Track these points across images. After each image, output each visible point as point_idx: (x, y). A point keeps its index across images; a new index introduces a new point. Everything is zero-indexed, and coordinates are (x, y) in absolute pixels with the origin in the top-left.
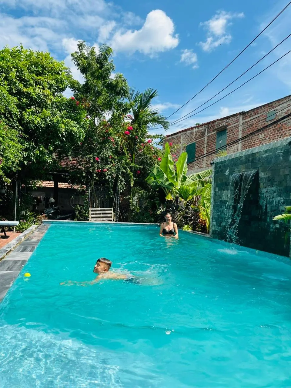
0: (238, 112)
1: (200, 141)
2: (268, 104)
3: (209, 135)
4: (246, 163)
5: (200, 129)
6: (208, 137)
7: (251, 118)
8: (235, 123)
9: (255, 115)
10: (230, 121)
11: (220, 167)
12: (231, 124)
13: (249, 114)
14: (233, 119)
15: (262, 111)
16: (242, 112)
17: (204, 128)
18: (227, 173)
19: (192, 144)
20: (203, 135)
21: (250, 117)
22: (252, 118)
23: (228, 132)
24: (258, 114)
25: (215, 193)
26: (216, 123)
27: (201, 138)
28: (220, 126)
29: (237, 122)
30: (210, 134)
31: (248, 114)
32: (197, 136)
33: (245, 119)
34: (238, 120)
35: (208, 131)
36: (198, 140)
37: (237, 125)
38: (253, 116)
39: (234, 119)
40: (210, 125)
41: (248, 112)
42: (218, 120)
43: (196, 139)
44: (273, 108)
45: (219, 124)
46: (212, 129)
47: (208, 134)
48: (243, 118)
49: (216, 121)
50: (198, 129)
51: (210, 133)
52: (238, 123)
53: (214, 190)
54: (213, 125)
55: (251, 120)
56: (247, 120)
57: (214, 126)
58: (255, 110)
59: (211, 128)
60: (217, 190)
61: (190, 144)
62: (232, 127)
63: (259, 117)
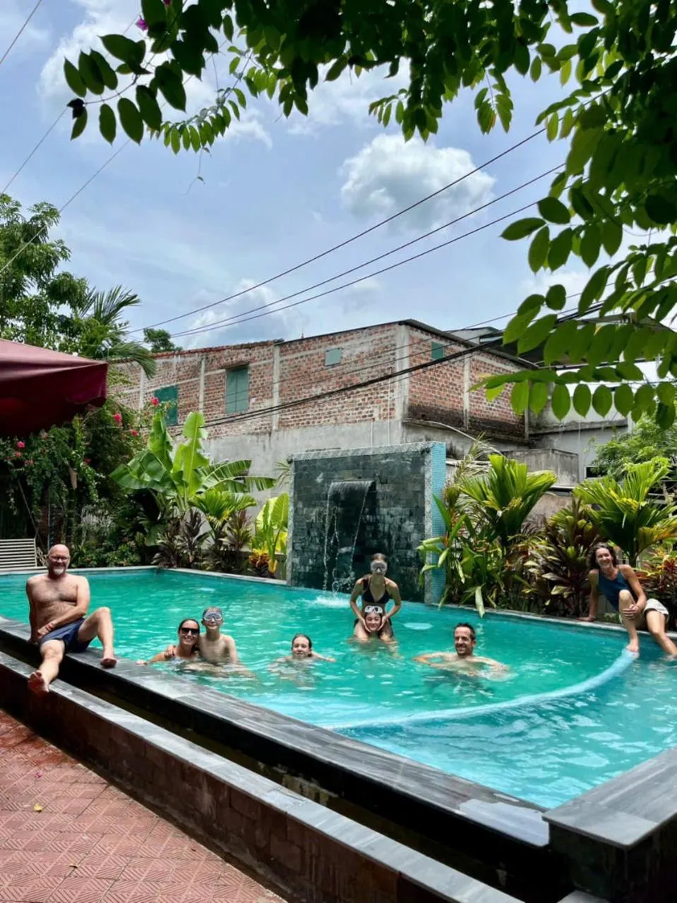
0: (272, 339)
1: (188, 383)
2: (327, 335)
3: (209, 373)
4: (354, 468)
5: (189, 359)
6: (208, 378)
7: (295, 356)
8: (265, 359)
9: (305, 350)
10: (255, 353)
11: (305, 469)
12: (256, 359)
13: (293, 347)
14: (261, 350)
15: (317, 345)
16: (279, 341)
17: (197, 357)
18: (319, 480)
19: (169, 388)
20: (195, 371)
21: (294, 352)
22: (298, 355)
23: (250, 375)
24: (309, 349)
25: (296, 511)
26: (226, 353)
27: (191, 378)
28: (234, 359)
29: (269, 358)
30: (213, 373)
31: (290, 346)
32: (181, 373)
33: (285, 355)
34: (271, 354)
35: (206, 365)
36: (184, 382)
37: (269, 364)
38: (299, 351)
39: (264, 351)
40: (211, 355)
41: (291, 342)
42: (228, 348)
43: (179, 379)
44: (336, 343)
45: (231, 356)
46: (215, 363)
47: (206, 371)
48: (281, 352)
49: (224, 350)
50: (183, 359)
51: (210, 371)
52: (272, 360)
53: (295, 505)
54: (218, 355)
55: (297, 358)
56: (289, 357)
57: (220, 358)
58: (304, 342)
59: (212, 360)
60: (300, 505)
61: (164, 387)
62: (260, 366)
63: (311, 355)
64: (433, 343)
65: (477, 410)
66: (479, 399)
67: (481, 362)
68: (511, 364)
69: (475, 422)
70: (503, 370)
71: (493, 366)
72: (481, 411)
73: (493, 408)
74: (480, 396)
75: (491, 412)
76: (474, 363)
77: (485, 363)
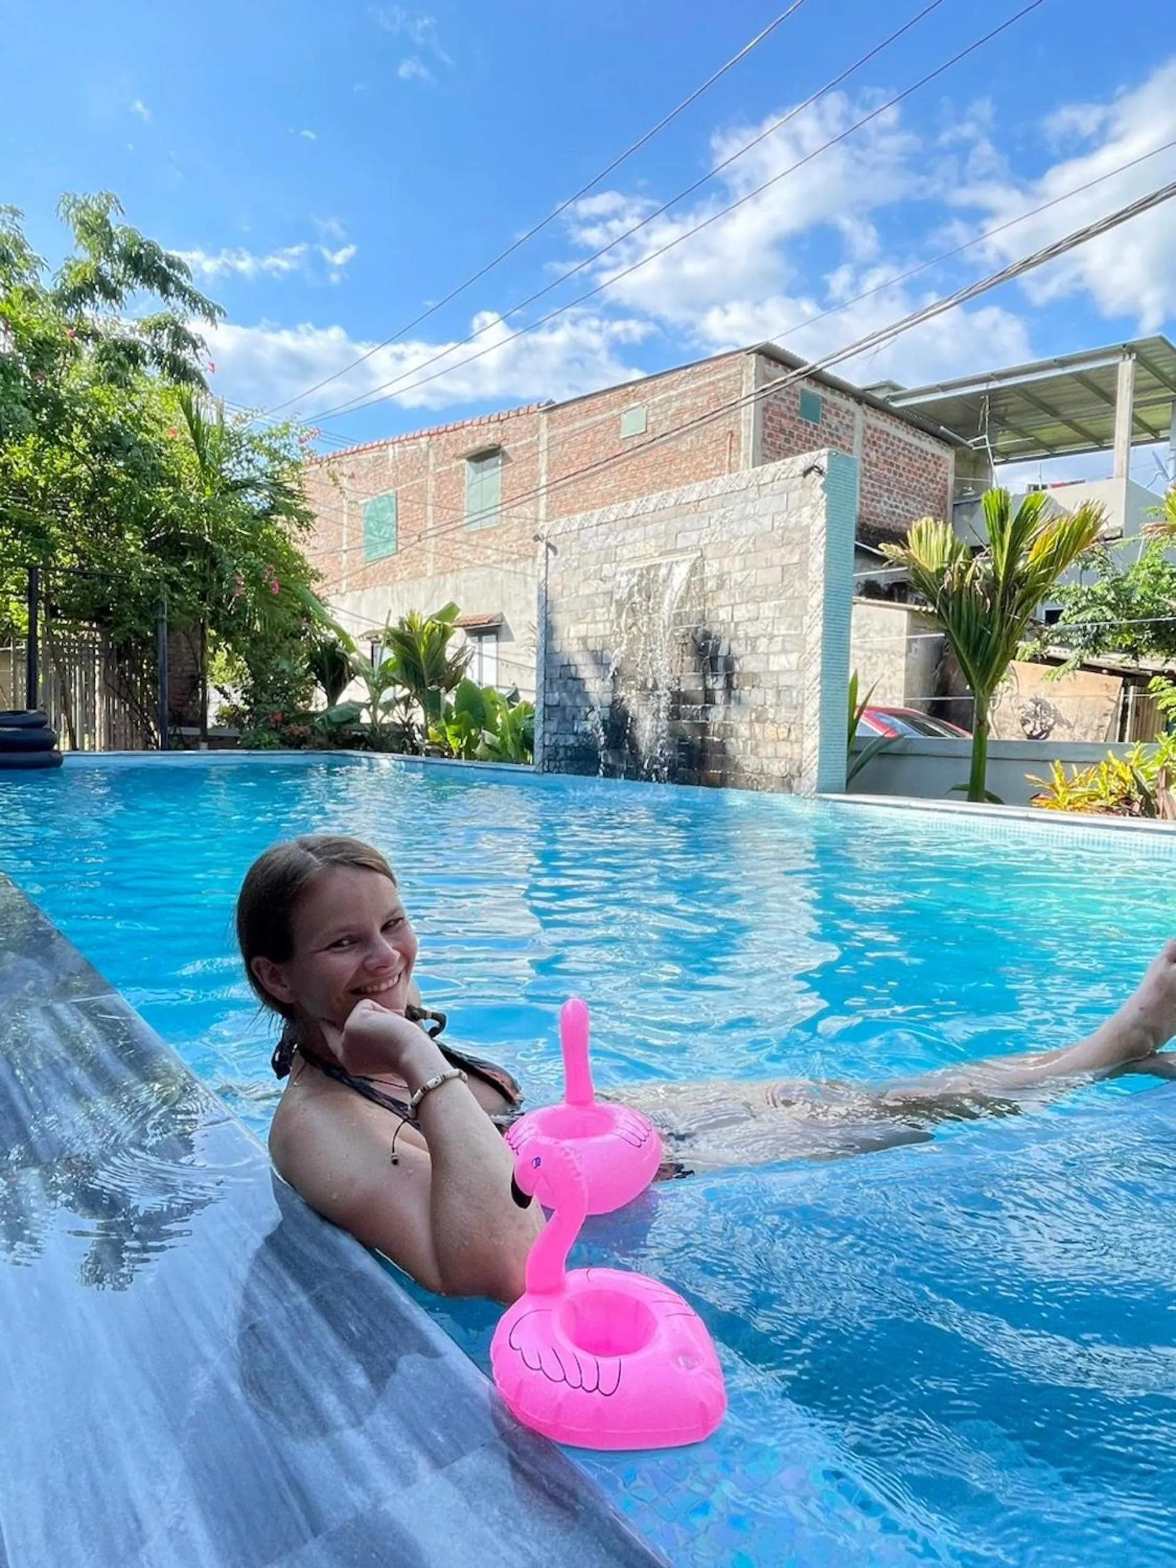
1: (411, 487)
3: (440, 469)
5: (410, 448)
6: (439, 475)
7: (573, 426)
8: (525, 437)
9: (588, 415)
10: (509, 428)
12: (511, 438)
13: (569, 411)
14: (519, 423)
15: (606, 406)
17: (423, 444)
19: (383, 498)
20: (420, 468)
21: (572, 420)
22: (577, 425)
24: (595, 413)
26: (465, 432)
27: (414, 479)
28: (478, 442)
29: (531, 435)
30: (446, 467)
31: (563, 411)
32: (400, 473)
33: (556, 427)
34: (534, 427)
35: (436, 456)
36: (404, 486)
37: (531, 444)
38: (579, 418)
39: (522, 423)
40: (443, 439)
43: (398, 482)
44: (638, 397)
45: (472, 437)
46: (450, 450)
47: (436, 466)
48: (550, 423)
50: (402, 449)
51: (443, 464)
52: (535, 437)
54: (452, 437)
55: (574, 431)
56: (561, 430)
57: (456, 441)
58: (587, 400)
59: (446, 446)
61: (376, 497)
62: (517, 449)
64: (803, 390)
65: (872, 513)
66: (875, 494)
67: (882, 432)
68: (930, 438)
69: (868, 532)
70: (917, 448)
71: (900, 440)
72: (878, 516)
73: (898, 511)
74: (877, 490)
75: (894, 518)
76: (869, 432)
77: (888, 435)
